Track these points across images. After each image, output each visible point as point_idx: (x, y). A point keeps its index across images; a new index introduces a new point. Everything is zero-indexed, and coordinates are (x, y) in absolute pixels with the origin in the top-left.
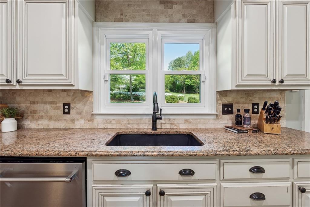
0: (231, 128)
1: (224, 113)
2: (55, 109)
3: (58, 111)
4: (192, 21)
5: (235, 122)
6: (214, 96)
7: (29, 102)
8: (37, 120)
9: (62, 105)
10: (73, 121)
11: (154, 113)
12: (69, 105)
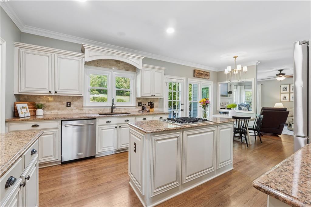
0: (141, 111)
1: (139, 106)
2: (62, 104)
3: (64, 105)
4: (128, 70)
5: (142, 109)
6: (135, 99)
7: (45, 101)
8: (51, 110)
9: (66, 103)
10: (72, 110)
11: (112, 105)
12: (70, 103)
